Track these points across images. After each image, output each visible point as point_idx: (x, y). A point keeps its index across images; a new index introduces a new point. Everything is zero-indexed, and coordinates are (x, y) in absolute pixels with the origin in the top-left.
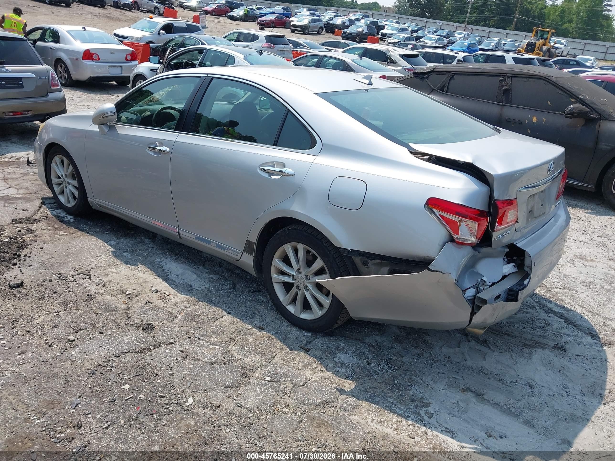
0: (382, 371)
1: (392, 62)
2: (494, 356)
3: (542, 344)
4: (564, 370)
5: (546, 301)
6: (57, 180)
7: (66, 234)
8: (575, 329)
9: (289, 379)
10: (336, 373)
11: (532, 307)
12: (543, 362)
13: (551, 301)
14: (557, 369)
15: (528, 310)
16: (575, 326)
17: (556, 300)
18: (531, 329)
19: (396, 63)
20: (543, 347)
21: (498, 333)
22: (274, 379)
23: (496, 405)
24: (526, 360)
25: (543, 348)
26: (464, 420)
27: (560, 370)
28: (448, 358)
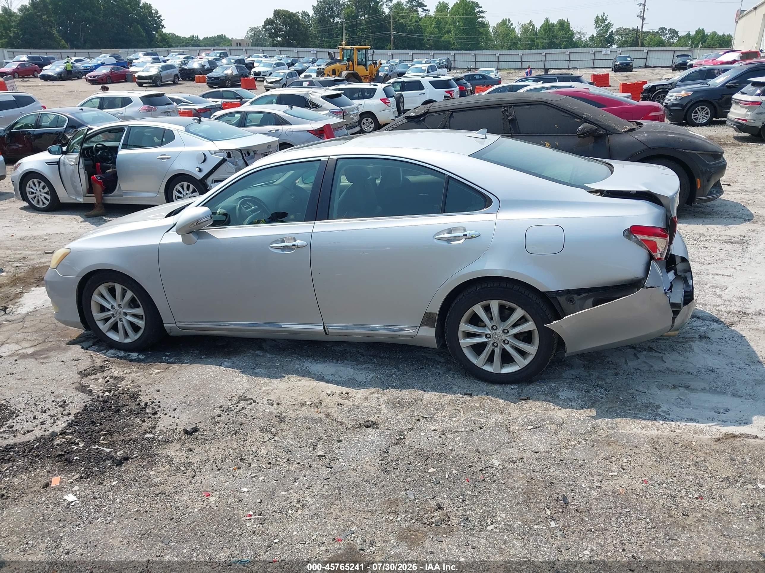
0: (603, 394)
1: (315, 106)
3: (689, 338)
4: (721, 352)
6: (103, 315)
7: (160, 371)
8: (701, 321)
9: (548, 422)
10: (571, 407)
12: (703, 351)
14: (716, 353)
16: (698, 318)
19: (321, 107)
20: (692, 340)
22: (535, 426)
23: (704, 390)
24: (691, 352)
26: (693, 408)
27: (719, 353)
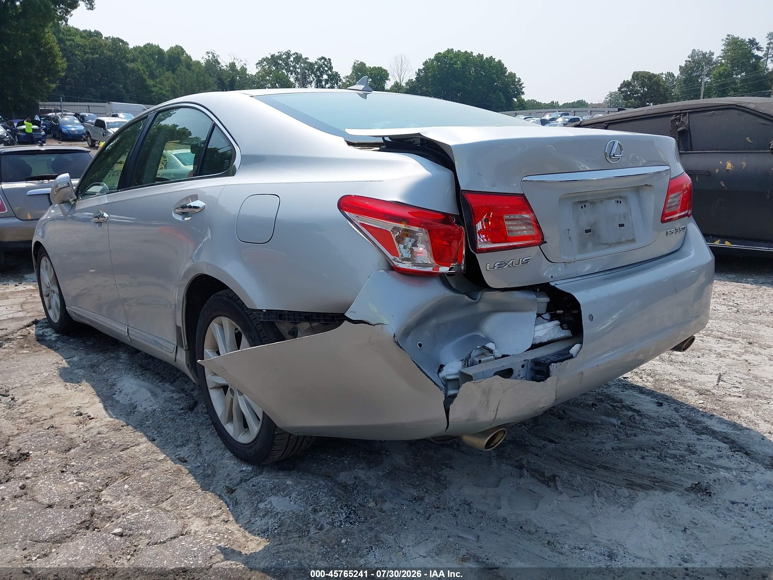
0: (332, 524)
2: (556, 502)
3: (668, 483)
4: (694, 528)
5: (703, 415)
8: (745, 459)
10: (247, 525)
11: (673, 425)
12: (654, 514)
13: (713, 415)
14: (680, 526)
15: (662, 430)
16: (747, 453)
17: (724, 414)
18: (656, 459)
20: (667, 488)
21: (587, 466)
22: (126, 532)
24: (621, 509)
25: (666, 490)
27: (685, 528)
28: (469, 504)
